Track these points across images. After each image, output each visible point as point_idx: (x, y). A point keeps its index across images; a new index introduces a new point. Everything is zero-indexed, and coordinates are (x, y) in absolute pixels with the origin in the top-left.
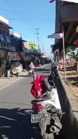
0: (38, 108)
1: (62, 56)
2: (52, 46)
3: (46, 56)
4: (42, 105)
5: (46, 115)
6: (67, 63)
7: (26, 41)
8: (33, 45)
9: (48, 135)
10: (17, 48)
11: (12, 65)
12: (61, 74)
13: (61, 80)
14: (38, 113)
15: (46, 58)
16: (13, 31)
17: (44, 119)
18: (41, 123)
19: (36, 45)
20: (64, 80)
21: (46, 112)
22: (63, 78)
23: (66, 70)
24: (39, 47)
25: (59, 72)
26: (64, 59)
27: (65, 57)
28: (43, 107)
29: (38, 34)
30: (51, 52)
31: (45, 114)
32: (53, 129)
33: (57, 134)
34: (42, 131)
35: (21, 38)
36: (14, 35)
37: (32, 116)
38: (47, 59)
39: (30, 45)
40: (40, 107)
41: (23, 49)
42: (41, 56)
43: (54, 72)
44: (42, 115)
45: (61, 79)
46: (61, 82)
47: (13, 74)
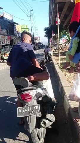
0: (26, 98)
1: (56, 40)
2: (45, 29)
3: (40, 41)
4: (30, 95)
5: (36, 108)
6: (61, 48)
7: (17, 24)
8: (26, 28)
9: (38, 130)
10: (8, 32)
11: (3, 49)
12: (55, 59)
13: (55, 66)
14: (25, 105)
15: (39, 43)
16: (3, 12)
17: (32, 112)
18: (30, 117)
19: (28, 29)
20: (58, 66)
21: (35, 103)
22: (57, 63)
23: (60, 55)
24: (33, 31)
25: (53, 57)
26: (58, 44)
27: (59, 42)
28: (32, 97)
29: (31, 16)
30: (45, 36)
31: (35, 105)
32: (45, 123)
33: (50, 127)
34: (30, 127)
35: (13, 20)
36: (4, 17)
37: (19, 109)
38: (41, 44)
39: (22, 28)
40: (29, 97)
41: (15, 32)
42: (34, 41)
43: (47, 58)
44: (31, 107)
45: (55, 64)
46: (55, 67)
47: (4, 59)
